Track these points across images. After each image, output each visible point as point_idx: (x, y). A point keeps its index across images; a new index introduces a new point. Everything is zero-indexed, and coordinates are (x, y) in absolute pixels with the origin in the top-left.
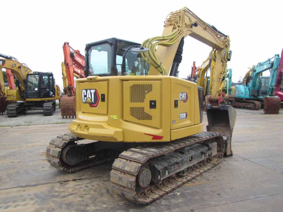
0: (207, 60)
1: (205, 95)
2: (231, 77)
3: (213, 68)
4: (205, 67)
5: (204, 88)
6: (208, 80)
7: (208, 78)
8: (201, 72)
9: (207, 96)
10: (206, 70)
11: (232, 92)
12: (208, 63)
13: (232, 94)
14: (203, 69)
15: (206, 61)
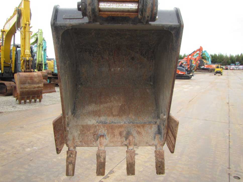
0: (14, 14)
1: (13, 72)
2: (45, 50)
3: (25, 28)
4: (11, 26)
5: (12, 61)
6: (16, 49)
7: (18, 47)
8: (4, 37)
9: (18, 73)
10: (12, 32)
11: (48, 67)
12: (15, 19)
13: (48, 69)
14: (8, 31)
15: (12, 18)
